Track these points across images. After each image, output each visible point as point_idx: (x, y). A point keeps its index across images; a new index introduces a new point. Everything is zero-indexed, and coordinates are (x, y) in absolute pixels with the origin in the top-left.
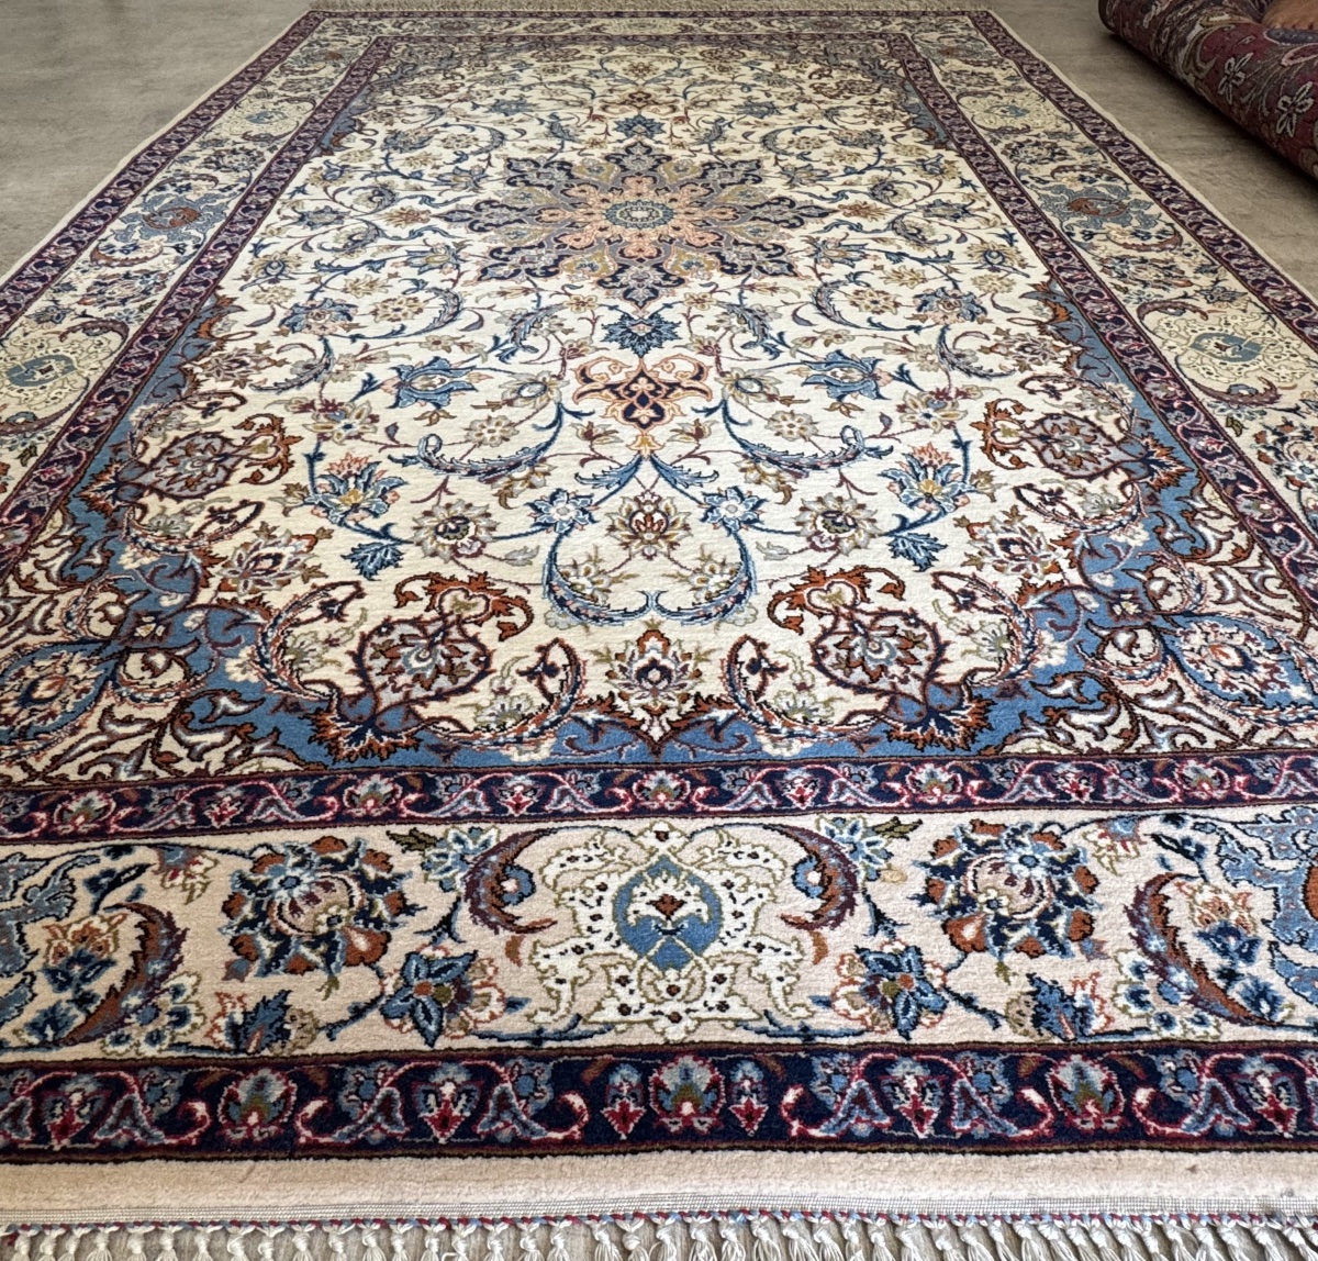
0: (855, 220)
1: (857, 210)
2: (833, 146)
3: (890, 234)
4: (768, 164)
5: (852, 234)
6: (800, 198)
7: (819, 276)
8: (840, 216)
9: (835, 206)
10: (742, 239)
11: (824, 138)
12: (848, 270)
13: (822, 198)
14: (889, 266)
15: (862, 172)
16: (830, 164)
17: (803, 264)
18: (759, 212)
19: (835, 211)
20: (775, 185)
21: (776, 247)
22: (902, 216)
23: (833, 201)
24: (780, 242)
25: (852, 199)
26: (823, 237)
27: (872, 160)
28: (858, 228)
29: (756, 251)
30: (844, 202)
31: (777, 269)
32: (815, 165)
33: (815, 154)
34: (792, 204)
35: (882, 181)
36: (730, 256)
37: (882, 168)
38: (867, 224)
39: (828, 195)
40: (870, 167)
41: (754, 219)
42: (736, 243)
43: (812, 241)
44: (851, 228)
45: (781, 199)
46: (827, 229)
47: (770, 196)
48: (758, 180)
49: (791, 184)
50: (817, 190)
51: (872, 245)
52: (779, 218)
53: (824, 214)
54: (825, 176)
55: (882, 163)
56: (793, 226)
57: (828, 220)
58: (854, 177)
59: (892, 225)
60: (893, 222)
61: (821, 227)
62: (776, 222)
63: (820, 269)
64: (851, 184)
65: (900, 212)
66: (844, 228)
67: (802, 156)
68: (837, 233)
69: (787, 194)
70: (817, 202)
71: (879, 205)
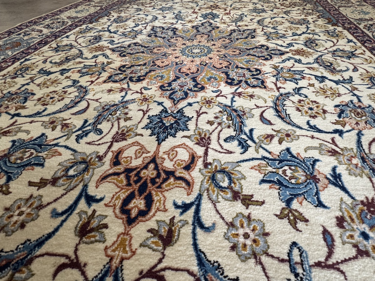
0: (297, 57)
1: (298, 52)
2: (287, 24)
3: (316, 65)
4: (259, 31)
5: (296, 64)
6: (271, 46)
7: (278, 89)
8: (290, 55)
9: (288, 50)
10: (241, 65)
11: (283, 21)
12: (294, 86)
13: (282, 46)
14: (317, 84)
15: (300, 35)
16: (285, 31)
17: (270, 81)
18: (251, 52)
19: (288, 52)
20: (261, 40)
21: (257, 70)
22: (321, 56)
23: (287, 47)
24: (259, 67)
25: (296, 47)
26: (282, 65)
27: (305, 30)
28: (299, 61)
29: (246, 72)
30: (292, 48)
31: (255, 83)
32: (279, 32)
33: (280, 27)
34: (268, 48)
35: (310, 39)
36: (232, 75)
37: (309, 33)
38: (304, 60)
39: (285, 45)
40: (304, 33)
41: (248, 55)
42: (237, 67)
43: (275, 68)
44: (296, 61)
45: (263, 46)
46: (284, 61)
47: (257, 44)
48: (253, 37)
49: (268, 39)
50: (280, 42)
51: (307, 71)
52: (260, 55)
53: (282, 54)
54: (284, 36)
55: (309, 31)
56: (266, 59)
57: (284, 57)
58: (297, 37)
59: (317, 61)
60: (317, 59)
61: (280, 60)
62: (259, 57)
63: (279, 85)
64: (295, 40)
65: (320, 54)
66: (292, 61)
67: (274, 28)
68: (289, 64)
69: (265, 43)
70: (279, 48)
71: (309, 50)
